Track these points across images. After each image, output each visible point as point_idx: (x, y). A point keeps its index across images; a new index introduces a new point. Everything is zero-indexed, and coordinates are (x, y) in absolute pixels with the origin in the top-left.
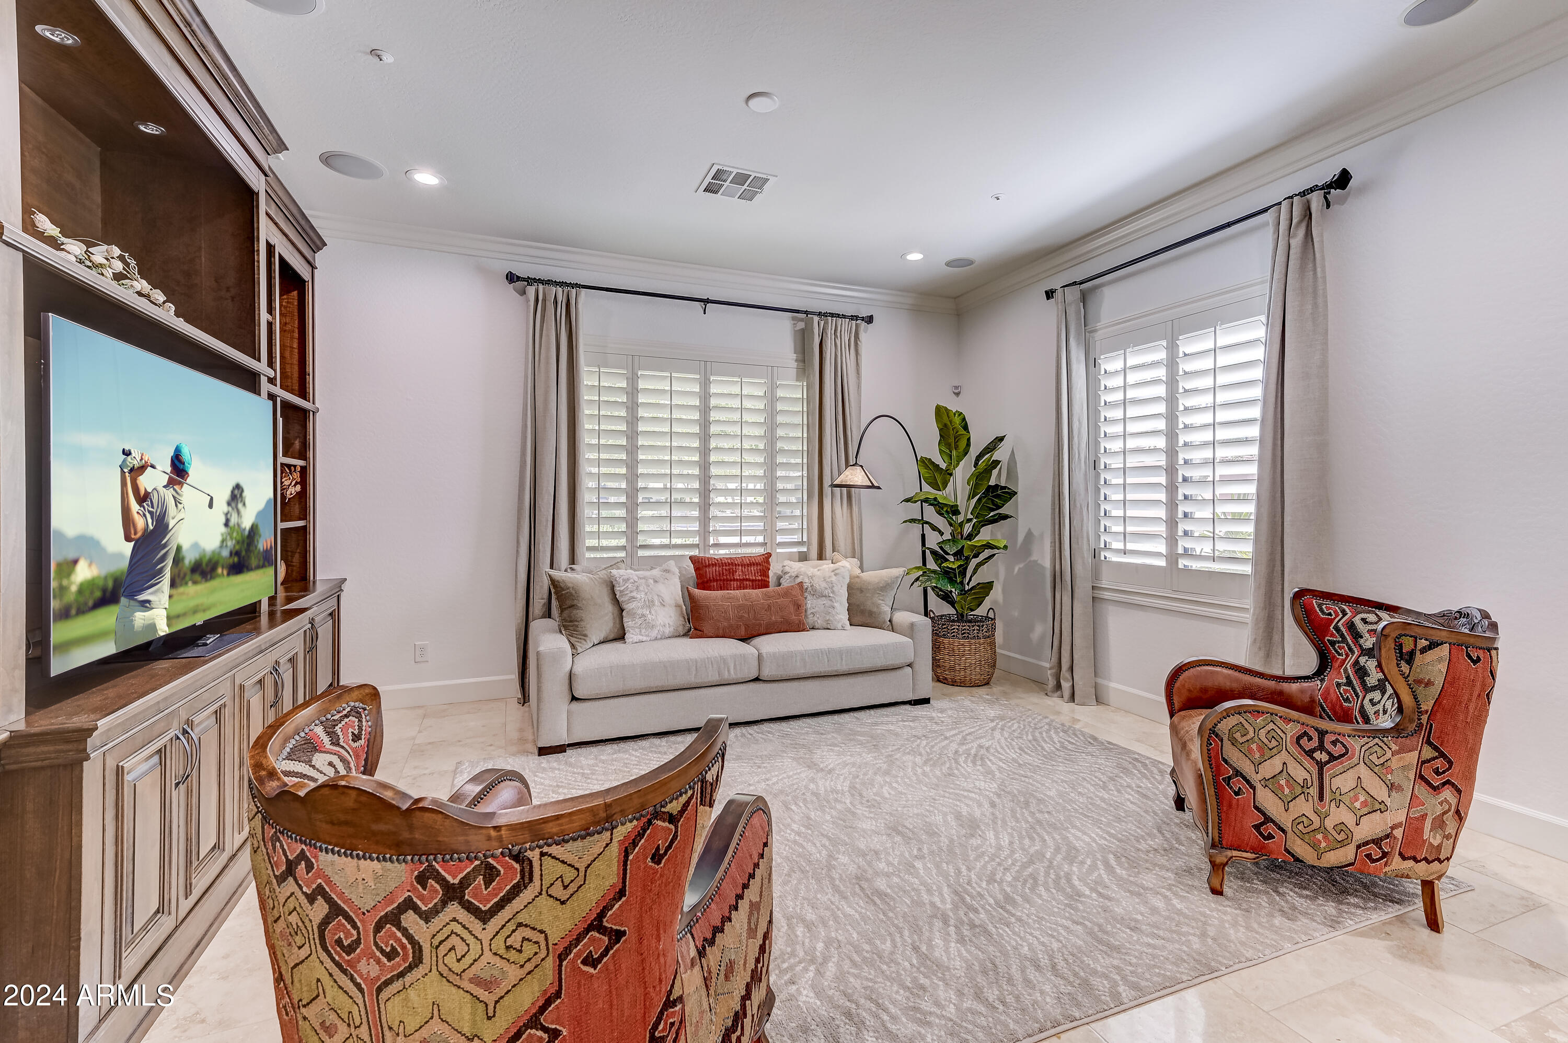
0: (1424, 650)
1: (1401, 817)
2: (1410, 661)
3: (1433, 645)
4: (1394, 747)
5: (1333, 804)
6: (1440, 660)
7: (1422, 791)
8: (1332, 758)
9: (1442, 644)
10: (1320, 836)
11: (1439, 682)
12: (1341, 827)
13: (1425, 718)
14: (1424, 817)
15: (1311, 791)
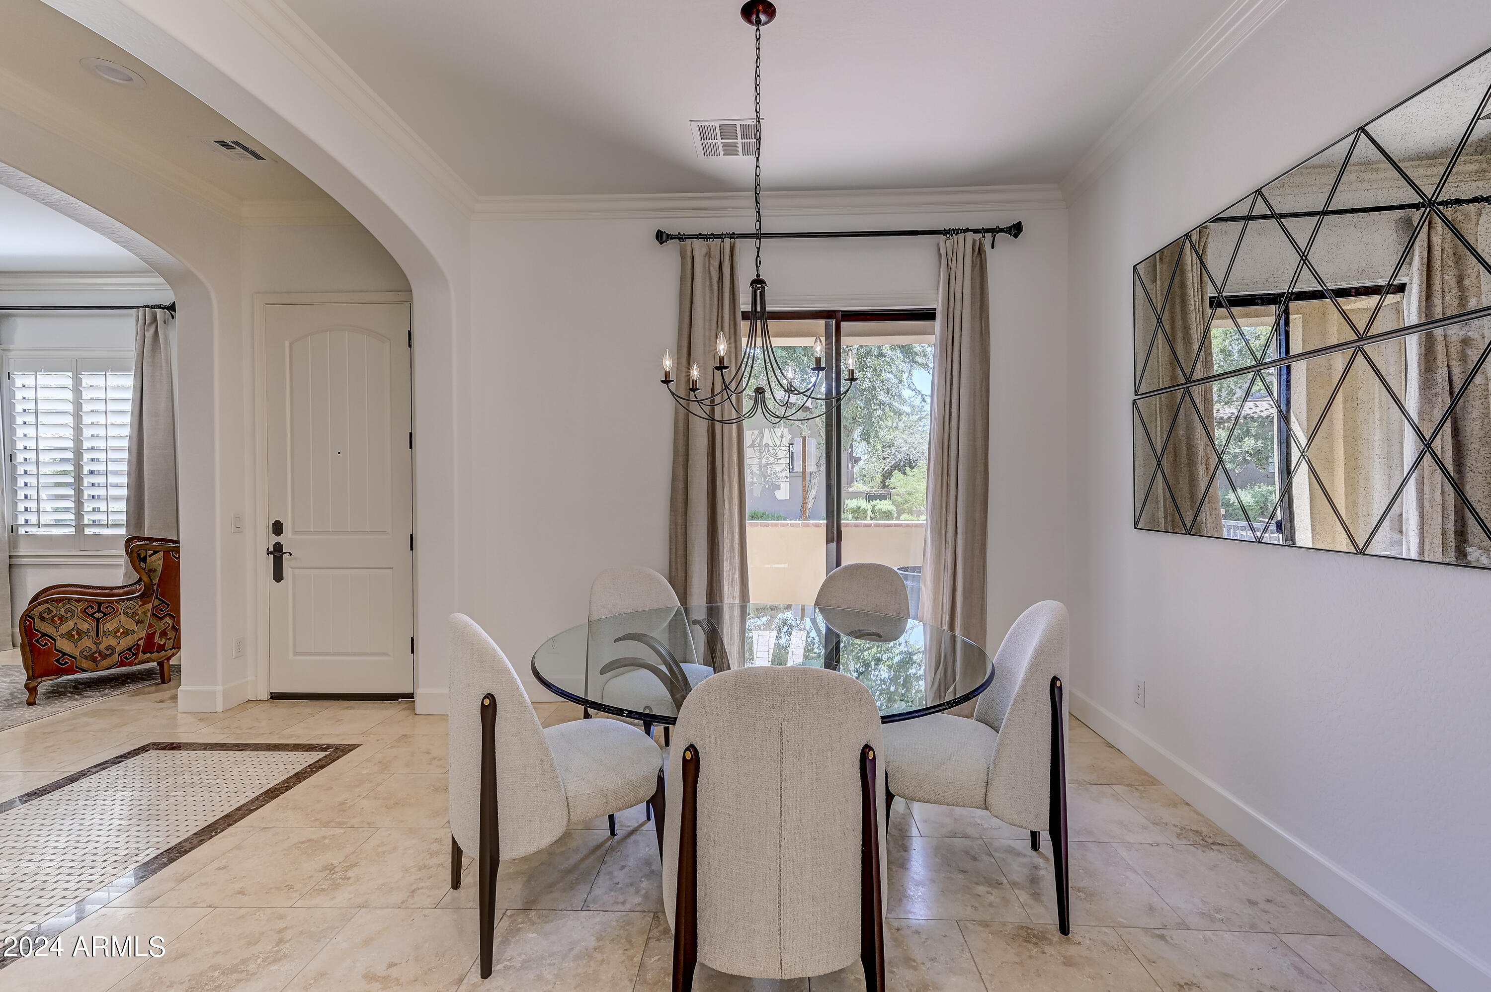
0: (150, 556)
1: (143, 634)
2: (145, 562)
3: (155, 552)
4: (140, 603)
5: (104, 637)
6: (159, 559)
7: (154, 621)
8: (105, 615)
9: (159, 551)
10: (97, 655)
11: (160, 569)
12: (109, 647)
13: (155, 587)
14: (155, 632)
15: (91, 634)
